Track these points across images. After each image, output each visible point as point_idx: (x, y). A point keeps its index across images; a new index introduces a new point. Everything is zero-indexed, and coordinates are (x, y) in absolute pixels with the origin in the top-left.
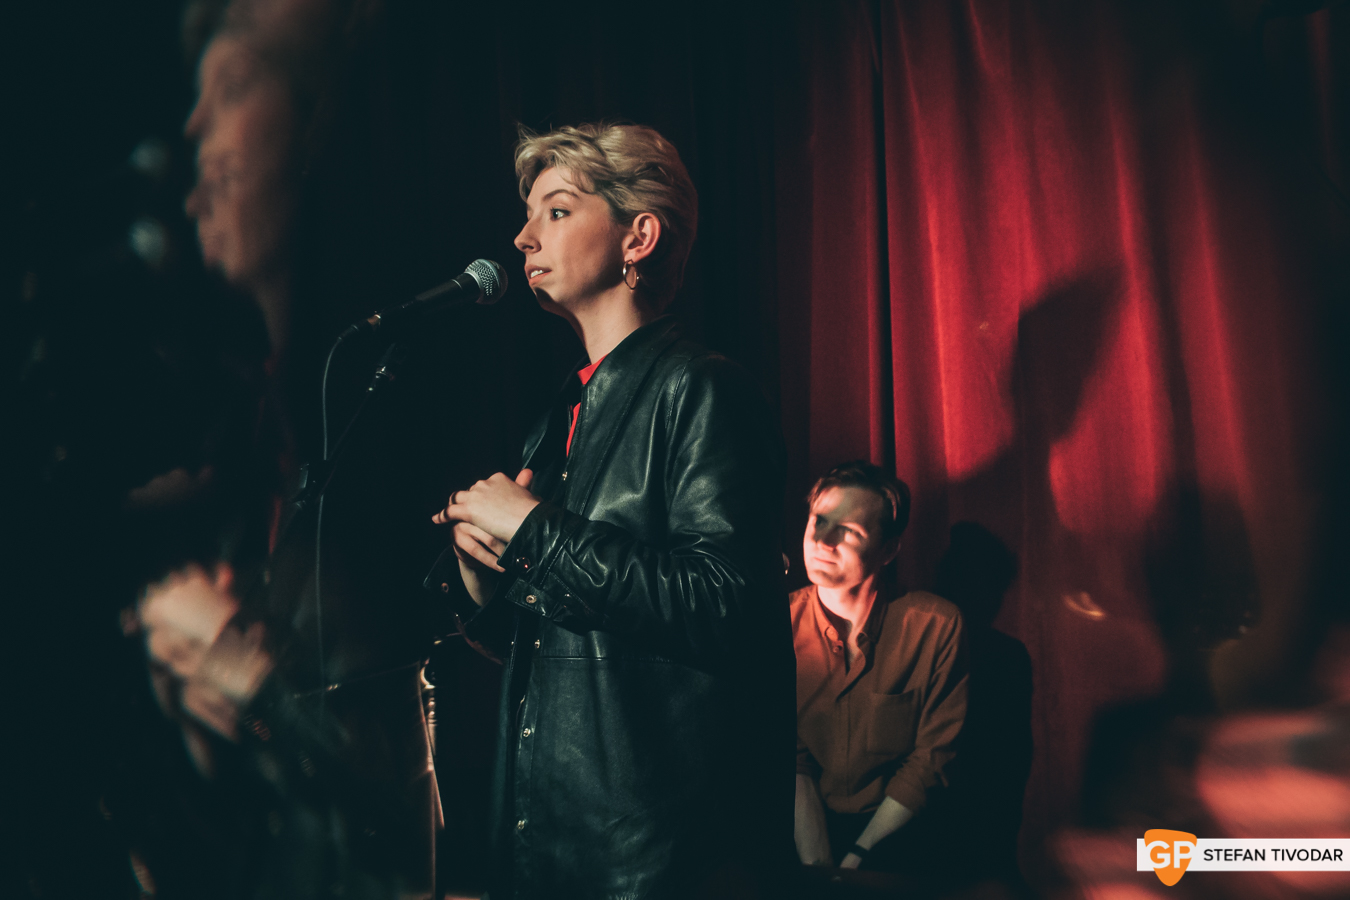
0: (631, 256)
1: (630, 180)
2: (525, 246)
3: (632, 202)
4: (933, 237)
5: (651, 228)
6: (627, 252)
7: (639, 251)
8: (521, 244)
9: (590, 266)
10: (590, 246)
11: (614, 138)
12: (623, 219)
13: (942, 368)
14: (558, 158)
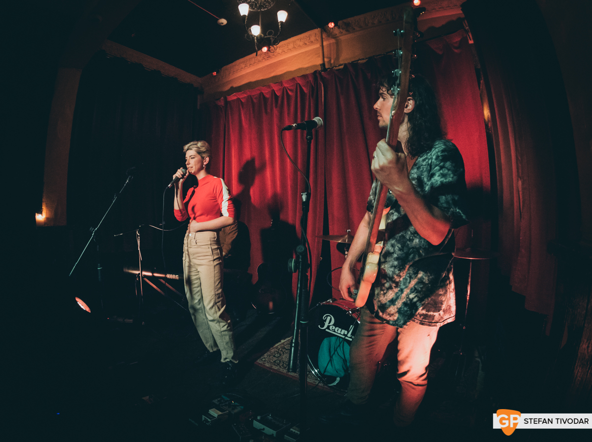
0: (205, 163)
1: (204, 152)
3: (204, 155)
4: (233, 155)
5: (208, 159)
9: (198, 166)
10: (198, 163)
11: (199, 144)
12: (203, 158)
13: (233, 178)
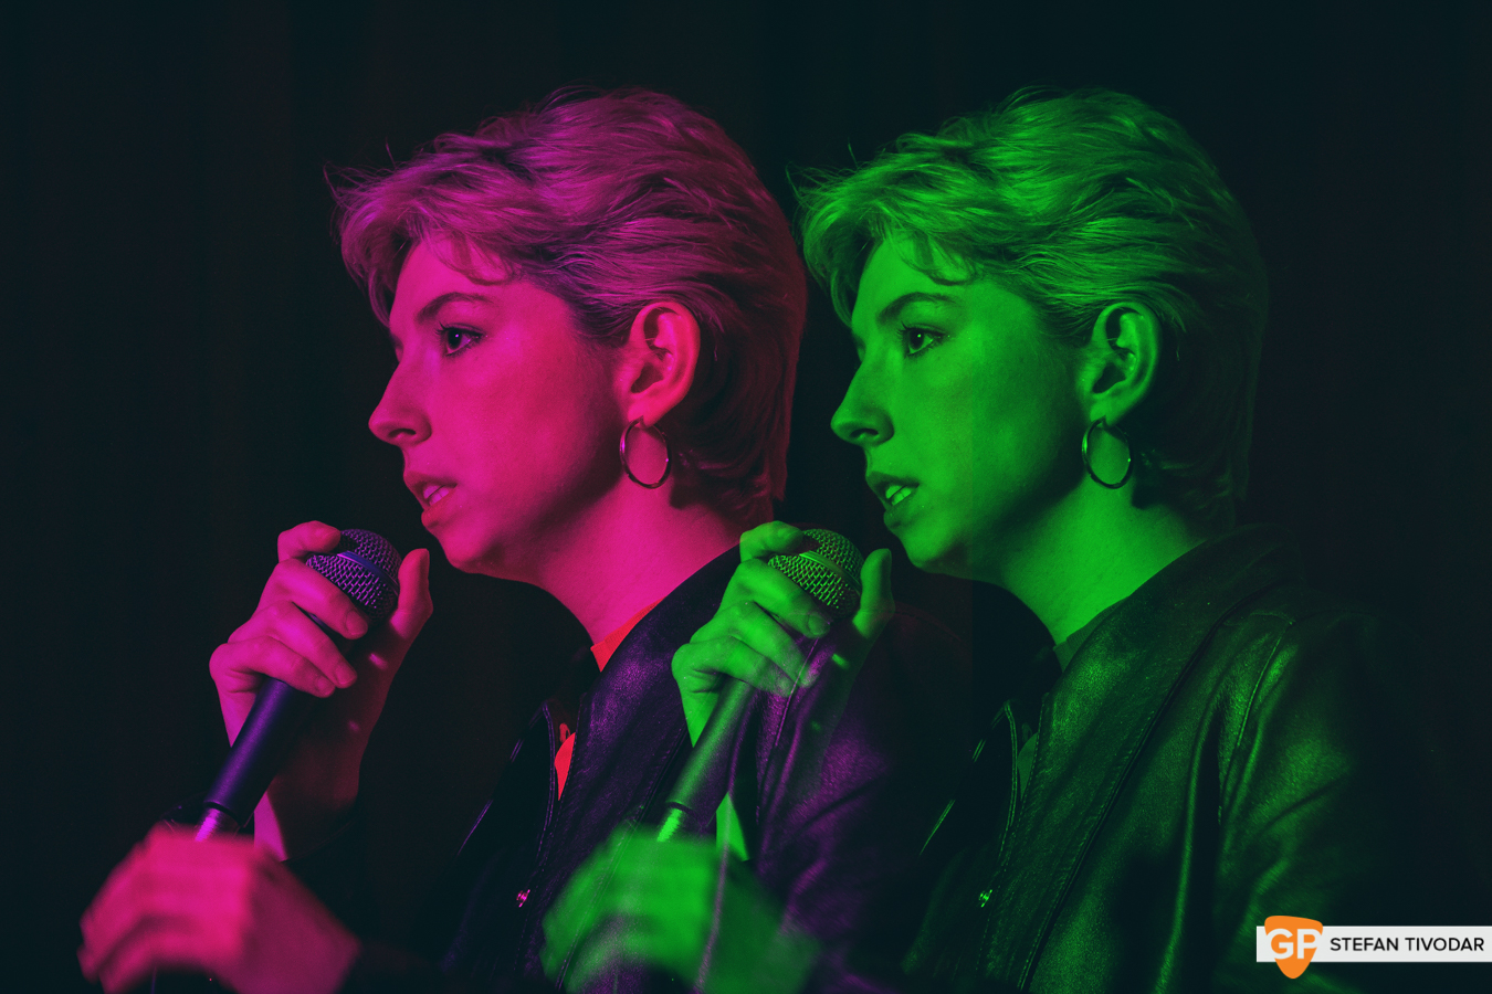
2: (857, 431)
6: (1092, 402)
7: (1117, 393)
8: (846, 427)
14: (889, 220)
